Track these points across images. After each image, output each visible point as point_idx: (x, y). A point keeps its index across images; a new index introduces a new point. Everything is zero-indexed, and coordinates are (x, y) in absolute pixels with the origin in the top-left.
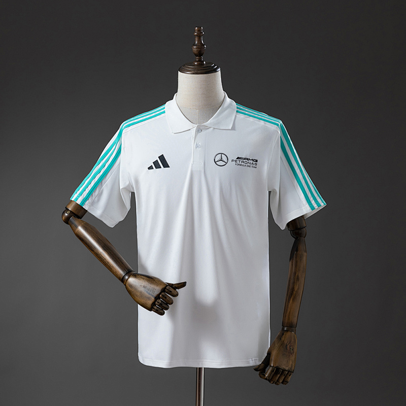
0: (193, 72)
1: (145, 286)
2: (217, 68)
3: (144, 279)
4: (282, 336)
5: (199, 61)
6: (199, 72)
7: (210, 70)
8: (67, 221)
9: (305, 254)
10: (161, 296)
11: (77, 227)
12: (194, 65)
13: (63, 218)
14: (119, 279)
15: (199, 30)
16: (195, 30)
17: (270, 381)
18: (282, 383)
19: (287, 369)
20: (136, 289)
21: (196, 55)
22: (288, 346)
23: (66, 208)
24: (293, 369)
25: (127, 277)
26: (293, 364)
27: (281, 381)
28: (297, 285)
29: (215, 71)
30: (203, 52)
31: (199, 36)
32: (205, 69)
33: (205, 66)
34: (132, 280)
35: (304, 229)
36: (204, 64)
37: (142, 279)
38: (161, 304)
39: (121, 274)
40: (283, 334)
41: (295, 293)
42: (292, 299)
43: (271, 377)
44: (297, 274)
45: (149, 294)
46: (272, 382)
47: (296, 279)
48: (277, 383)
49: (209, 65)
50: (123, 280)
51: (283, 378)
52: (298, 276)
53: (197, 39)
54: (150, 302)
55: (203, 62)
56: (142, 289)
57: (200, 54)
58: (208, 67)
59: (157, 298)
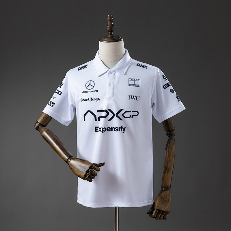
0: (107, 41)
1: (80, 165)
2: (121, 39)
3: (79, 161)
4: (161, 194)
5: (111, 35)
6: (110, 41)
7: (117, 40)
8: (37, 128)
9: (174, 146)
10: (89, 171)
11: (43, 132)
12: (108, 37)
13: (35, 127)
14: (65, 161)
15: (110, 17)
16: (108, 17)
17: (155, 218)
18: (163, 219)
19: (165, 210)
20: (74, 167)
21: (109, 32)
22: (165, 198)
23: (37, 121)
24: (169, 210)
25: (69, 160)
26: (169, 208)
27: (162, 218)
28: (169, 164)
29: (120, 40)
30: (112, 29)
31: (110, 20)
32: (114, 39)
33: (114, 37)
34: (72, 162)
35: (174, 131)
36: (114, 36)
37: (78, 161)
38: (90, 175)
39: (66, 158)
40: (162, 192)
41: (168, 168)
42: (166, 172)
43: (156, 216)
44: (169, 158)
45: (82, 170)
46: (157, 219)
47: (168, 161)
48: (160, 219)
49: (116, 37)
50: (67, 162)
51: (163, 215)
52: (170, 159)
53: (109, 22)
54: (83, 175)
55: (113, 35)
56: (78, 167)
57: (111, 31)
58: (116, 38)
59: (87, 172)
